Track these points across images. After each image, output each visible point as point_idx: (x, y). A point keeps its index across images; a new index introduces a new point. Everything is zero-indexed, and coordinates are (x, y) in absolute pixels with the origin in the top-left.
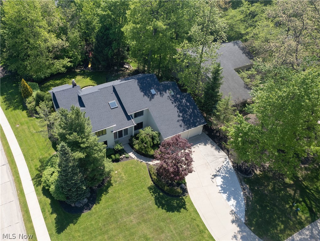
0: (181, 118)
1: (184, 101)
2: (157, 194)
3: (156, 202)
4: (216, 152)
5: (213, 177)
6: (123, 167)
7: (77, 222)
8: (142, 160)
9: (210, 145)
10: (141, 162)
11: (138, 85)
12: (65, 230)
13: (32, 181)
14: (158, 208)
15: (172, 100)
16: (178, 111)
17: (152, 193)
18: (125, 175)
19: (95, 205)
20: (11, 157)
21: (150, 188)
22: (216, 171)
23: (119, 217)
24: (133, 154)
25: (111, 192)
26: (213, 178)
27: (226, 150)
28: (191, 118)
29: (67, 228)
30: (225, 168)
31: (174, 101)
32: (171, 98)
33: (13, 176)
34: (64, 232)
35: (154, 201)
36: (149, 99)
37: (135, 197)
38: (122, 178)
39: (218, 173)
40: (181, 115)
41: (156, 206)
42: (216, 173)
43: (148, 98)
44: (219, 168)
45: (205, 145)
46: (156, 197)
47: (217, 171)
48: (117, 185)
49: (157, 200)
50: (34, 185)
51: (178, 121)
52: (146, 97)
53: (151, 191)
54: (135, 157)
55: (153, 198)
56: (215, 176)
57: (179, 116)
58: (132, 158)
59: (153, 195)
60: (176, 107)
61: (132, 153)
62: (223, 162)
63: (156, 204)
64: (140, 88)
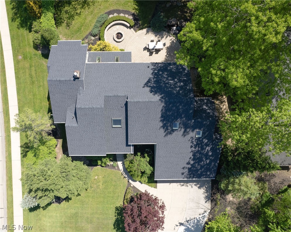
0: (190, 166)
1: (208, 148)
2: (120, 217)
3: (115, 223)
4: (203, 201)
5: (179, 224)
6: (105, 176)
7: (46, 209)
8: (126, 176)
9: (204, 191)
10: (125, 177)
11: (162, 110)
12: (36, 211)
13: (20, 148)
14: (114, 229)
15: (193, 144)
16: (191, 158)
17: (116, 214)
18: (102, 185)
19: (65, 201)
20: (6, 105)
21: (117, 209)
22: (185, 221)
23: (79, 220)
24: (122, 164)
25: (83, 196)
26: (177, 226)
27: (213, 203)
28: (201, 169)
29: (37, 210)
30: (196, 221)
31: (194, 145)
32: (194, 140)
33: (5, 132)
34: (34, 212)
35: (114, 222)
36: (165, 134)
37: (100, 209)
38: (98, 187)
39: (186, 223)
40: (192, 162)
41: (113, 227)
42: (184, 222)
43: (165, 132)
44: (190, 218)
45: (199, 188)
46: (118, 218)
47: (187, 221)
48: (91, 192)
49: (117, 222)
50: (21, 154)
51: (183, 168)
52: (162, 130)
53: (117, 212)
54: (121, 169)
55: (114, 219)
56: (181, 224)
57: (188, 163)
58: (119, 169)
59: (116, 216)
60: (192, 153)
61: (121, 162)
62: (200, 215)
63: (114, 225)
64: (162, 117)
